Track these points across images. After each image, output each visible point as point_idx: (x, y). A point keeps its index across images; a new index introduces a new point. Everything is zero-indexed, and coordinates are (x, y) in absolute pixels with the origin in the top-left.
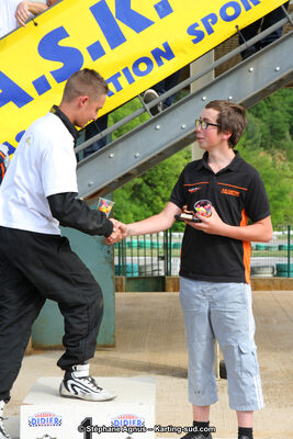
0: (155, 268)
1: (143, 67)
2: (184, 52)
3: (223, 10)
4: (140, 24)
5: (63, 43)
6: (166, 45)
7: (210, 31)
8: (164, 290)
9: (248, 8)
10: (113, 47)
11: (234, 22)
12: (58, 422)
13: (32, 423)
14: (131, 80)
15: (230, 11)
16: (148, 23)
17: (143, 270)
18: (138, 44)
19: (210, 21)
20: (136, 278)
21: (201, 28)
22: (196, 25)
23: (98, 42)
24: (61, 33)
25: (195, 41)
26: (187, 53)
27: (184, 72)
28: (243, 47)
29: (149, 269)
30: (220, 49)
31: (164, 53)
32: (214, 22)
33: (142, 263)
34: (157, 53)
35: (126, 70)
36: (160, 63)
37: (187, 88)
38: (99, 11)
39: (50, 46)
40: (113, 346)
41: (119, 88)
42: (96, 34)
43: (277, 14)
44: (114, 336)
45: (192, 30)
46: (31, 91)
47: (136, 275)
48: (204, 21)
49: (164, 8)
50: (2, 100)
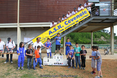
4: (61, 27)
12: (56, 57)
13: (54, 57)
14: (60, 32)
18: (61, 29)
19: (66, 27)
26: (65, 30)
27: (64, 31)
30: (68, 29)
31: (63, 30)
38: (58, 26)
39: (54, 29)
42: (58, 28)
49: (63, 26)
50: (51, 33)
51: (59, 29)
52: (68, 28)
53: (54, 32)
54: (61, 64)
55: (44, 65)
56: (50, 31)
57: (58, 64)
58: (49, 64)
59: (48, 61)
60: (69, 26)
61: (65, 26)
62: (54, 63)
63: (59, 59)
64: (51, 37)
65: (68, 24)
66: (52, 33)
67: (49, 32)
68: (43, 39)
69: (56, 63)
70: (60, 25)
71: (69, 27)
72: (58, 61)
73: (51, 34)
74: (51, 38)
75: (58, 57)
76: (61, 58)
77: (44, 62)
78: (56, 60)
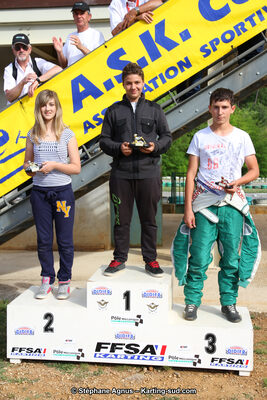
1: (172, 73)
2: (198, 63)
3: (223, 36)
4: (170, 45)
5: (122, 58)
6: (186, 59)
7: (215, 50)
9: (239, 34)
10: (153, 60)
11: (230, 44)
12: (109, 293)
13: (94, 293)
14: (164, 81)
15: (228, 37)
16: (176, 44)
18: (169, 58)
19: (214, 43)
21: (209, 47)
22: (206, 45)
23: (144, 58)
24: (121, 52)
25: (205, 56)
28: (236, 59)
30: (225, 58)
31: (185, 64)
32: (217, 44)
34: (180, 64)
35: (161, 75)
36: (183, 70)
37: (205, 83)
38: (145, 37)
39: (114, 60)
41: (156, 86)
42: (143, 52)
43: (258, 38)
45: (203, 49)
46: (102, 88)
48: (211, 43)
49: (186, 35)
50: (85, 94)
51: (155, 55)
52: (224, 49)
53: (109, 85)
54: (151, 349)
55: (14, 358)
56: (81, 79)
57: (132, 349)
58: (53, 346)
59: (48, 329)
60: (240, 28)
61: (206, 31)
62: (99, 347)
63: (132, 314)
64: (87, 126)
65: (226, 10)
66: (97, 94)
67: (75, 83)
69: (114, 347)
70: (161, 27)
71: (239, 41)
72: (130, 327)
73: (88, 101)
74: (92, 134)
75: (127, 295)
76: (150, 301)
77: (17, 333)
78: (112, 317)
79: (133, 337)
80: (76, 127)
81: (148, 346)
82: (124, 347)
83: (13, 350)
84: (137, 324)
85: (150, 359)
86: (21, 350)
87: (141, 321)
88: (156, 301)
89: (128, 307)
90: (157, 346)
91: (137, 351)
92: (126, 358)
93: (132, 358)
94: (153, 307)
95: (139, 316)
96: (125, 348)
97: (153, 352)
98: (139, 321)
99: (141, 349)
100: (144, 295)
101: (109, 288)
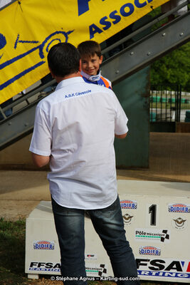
0: (169, 116)
8: (174, 132)
12: (134, 207)
17: (160, 117)
20: (154, 123)
29: (164, 117)
33: (159, 112)
40: (148, 167)
44: (148, 161)
47: (154, 120)
54: (177, 265)
55: (32, 273)
63: (158, 229)
64: (93, 30)
68: (22, 48)
69: (138, 263)
72: (156, 243)
73: (95, 3)
74: (99, 38)
75: (153, 209)
76: (177, 215)
77: (36, 247)
78: (137, 232)
79: (158, 253)
80: (81, 31)
81: (174, 263)
82: (148, 263)
83: (32, 264)
84: (162, 240)
85: (176, 276)
86: (40, 265)
87: (167, 237)
88: (183, 216)
89: (153, 222)
90: (183, 263)
91: (162, 267)
92: (150, 274)
93: (157, 275)
94: (180, 222)
95: (165, 231)
96: (149, 265)
97: (179, 269)
98: (165, 236)
99: (166, 265)
100: (171, 210)
101: (134, 201)
